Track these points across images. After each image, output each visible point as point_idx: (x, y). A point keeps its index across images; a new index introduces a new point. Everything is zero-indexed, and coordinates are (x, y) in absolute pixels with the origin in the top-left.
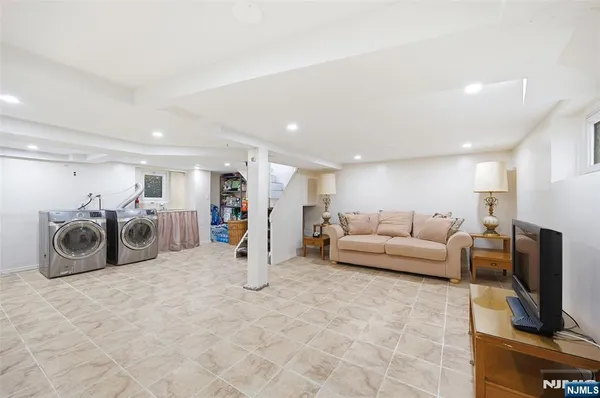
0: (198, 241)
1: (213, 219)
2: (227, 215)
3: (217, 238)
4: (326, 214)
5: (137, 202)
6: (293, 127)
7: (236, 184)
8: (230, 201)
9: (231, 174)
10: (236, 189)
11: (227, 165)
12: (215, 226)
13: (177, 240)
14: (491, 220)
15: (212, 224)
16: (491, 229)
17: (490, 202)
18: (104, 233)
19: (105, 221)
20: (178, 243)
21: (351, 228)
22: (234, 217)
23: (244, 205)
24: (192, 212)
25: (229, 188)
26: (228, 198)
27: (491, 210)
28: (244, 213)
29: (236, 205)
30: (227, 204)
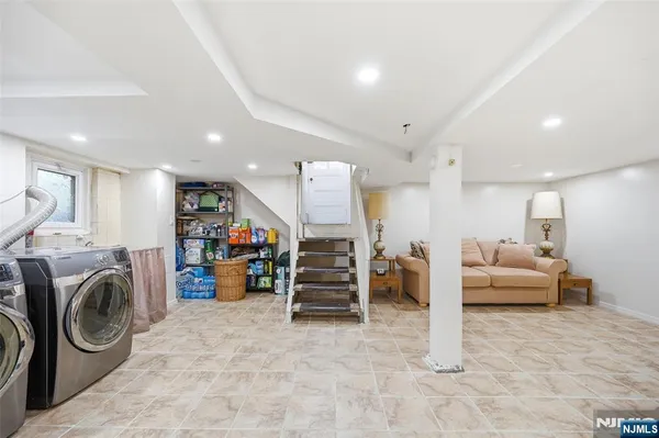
1: (177, 260)
2: (194, 252)
3: (185, 294)
4: (380, 245)
5: (30, 234)
7: (210, 200)
8: (197, 228)
10: (210, 209)
12: (179, 273)
14: (547, 244)
15: (177, 269)
16: (546, 252)
17: (546, 227)
22: (210, 255)
23: (234, 235)
24: (158, 249)
25: (196, 207)
26: (194, 224)
27: (547, 235)
28: (232, 247)
29: (213, 235)
30: (191, 235)
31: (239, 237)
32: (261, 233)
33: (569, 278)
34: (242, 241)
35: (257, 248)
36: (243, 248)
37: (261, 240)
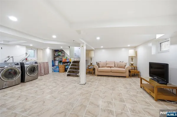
0: (49, 72)
1: (53, 65)
2: (57, 63)
3: (54, 71)
4: (91, 62)
5: (26, 59)
6: (98, 38)
7: (60, 53)
8: (57, 59)
9: (58, 50)
10: (60, 55)
11: (62, 47)
12: (53, 67)
13: (43, 72)
14: (132, 63)
15: (52, 66)
16: (132, 65)
17: (132, 58)
18: (20, 71)
19: (20, 66)
20: (43, 73)
21: (100, 66)
22: (59, 64)
23: (63, 60)
24: (47, 62)
25: (57, 55)
26: (57, 58)
27: (132, 60)
28: (63, 62)
29: (60, 60)
30: (56, 60)
31: (64, 61)
32: (68, 60)
33: (137, 71)
34: (65, 61)
35: (67, 63)
36: (65, 63)
37: (68, 61)
